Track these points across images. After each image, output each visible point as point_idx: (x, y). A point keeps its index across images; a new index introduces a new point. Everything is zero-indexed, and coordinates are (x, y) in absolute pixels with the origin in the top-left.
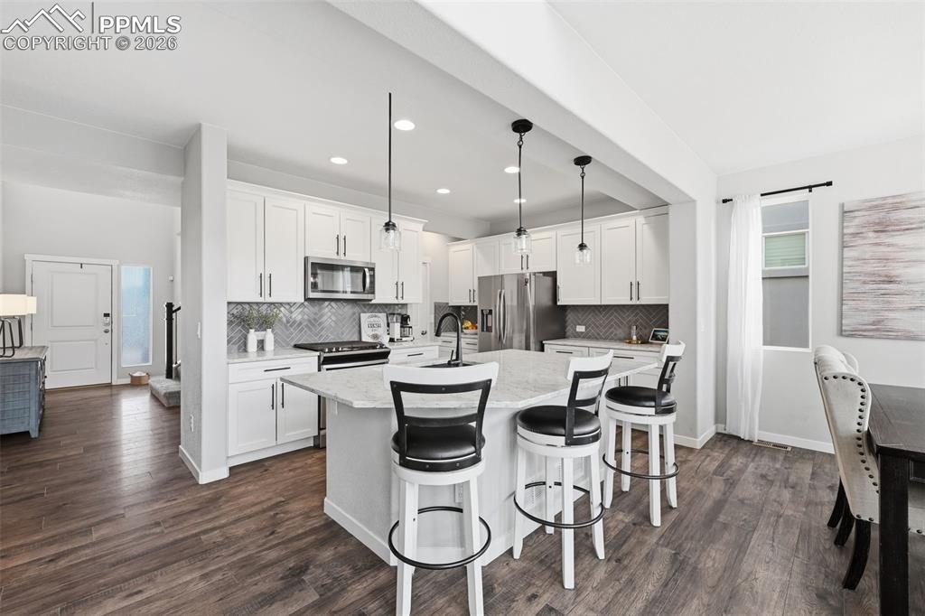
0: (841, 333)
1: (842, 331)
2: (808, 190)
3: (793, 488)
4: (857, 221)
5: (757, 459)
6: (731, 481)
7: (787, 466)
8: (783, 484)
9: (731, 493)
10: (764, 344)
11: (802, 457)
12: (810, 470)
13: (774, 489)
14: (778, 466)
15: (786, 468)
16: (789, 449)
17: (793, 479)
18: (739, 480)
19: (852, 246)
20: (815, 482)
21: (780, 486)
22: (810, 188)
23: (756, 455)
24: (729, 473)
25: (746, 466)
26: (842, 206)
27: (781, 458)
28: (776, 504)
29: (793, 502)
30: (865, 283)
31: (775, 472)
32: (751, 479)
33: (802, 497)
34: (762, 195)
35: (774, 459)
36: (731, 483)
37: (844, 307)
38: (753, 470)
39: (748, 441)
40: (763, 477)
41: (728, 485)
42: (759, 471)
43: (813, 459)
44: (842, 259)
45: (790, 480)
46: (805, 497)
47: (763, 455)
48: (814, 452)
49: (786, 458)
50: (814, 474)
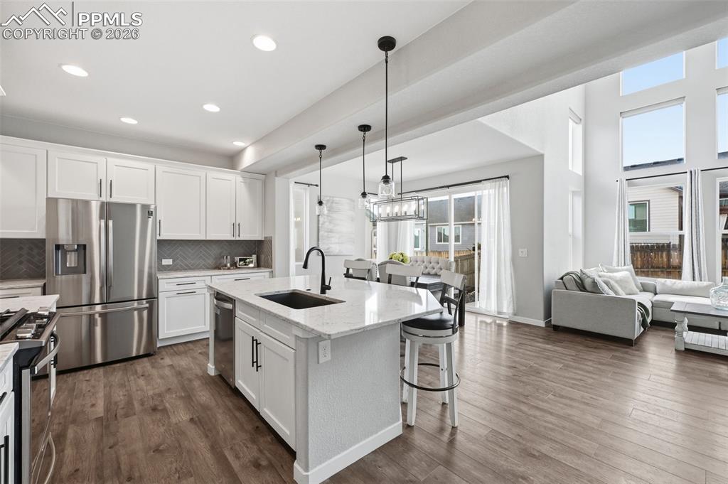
22: (310, 185)
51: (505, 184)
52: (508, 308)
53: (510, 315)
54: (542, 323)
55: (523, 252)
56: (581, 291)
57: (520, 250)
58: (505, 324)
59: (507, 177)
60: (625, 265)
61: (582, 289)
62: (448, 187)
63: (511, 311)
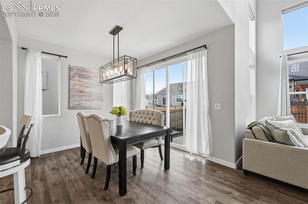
0: (69, 108)
1: (69, 107)
2: (59, 56)
3: (66, 167)
4: (74, 72)
5: (45, 163)
6: (43, 179)
7: (58, 160)
8: (62, 168)
9: (47, 184)
10: (43, 114)
11: (60, 155)
12: (66, 158)
13: (61, 172)
14: (55, 162)
15: (58, 161)
16: (54, 154)
17: (63, 164)
18: (46, 176)
19: (72, 80)
20: (71, 161)
21: (62, 170)
22: (60, 56)
23: (44, 162)
24: (39, 176)
25: (44, 169)
26: (69, 66)
27: (53, 158)
28: (66, 177)
29: (71, 172)
30: (76, 92)
31: (56, 165)
32: (50, 173)
33: (71, 169)
34: (42, 52)
35: (52, 160)
36: (44, 180)
37: (70, 100)
38: (48, 169)
39: (36, 157)
40: (54, 169)
41: (43, 181)
42: (51, 167)
43: (63, 154)
44: (69, 84)
45: (63, 165)
46: (72, 168)
47: (46, 160)
48: (62, 151)
49: (55, 158)
50: (68, 159)
51: (203, 53)
52: (206, 150)
53: (208, 156)
54: (233, 166)
55: (217, 106)
56: (270, 141)
57: (215, 105)
58: (204, 162)
59: (205, 46)
60: (287, 115)
61: (271, 139)
62: (164, 60)
63: (208, 153)
